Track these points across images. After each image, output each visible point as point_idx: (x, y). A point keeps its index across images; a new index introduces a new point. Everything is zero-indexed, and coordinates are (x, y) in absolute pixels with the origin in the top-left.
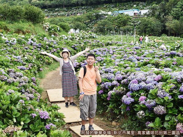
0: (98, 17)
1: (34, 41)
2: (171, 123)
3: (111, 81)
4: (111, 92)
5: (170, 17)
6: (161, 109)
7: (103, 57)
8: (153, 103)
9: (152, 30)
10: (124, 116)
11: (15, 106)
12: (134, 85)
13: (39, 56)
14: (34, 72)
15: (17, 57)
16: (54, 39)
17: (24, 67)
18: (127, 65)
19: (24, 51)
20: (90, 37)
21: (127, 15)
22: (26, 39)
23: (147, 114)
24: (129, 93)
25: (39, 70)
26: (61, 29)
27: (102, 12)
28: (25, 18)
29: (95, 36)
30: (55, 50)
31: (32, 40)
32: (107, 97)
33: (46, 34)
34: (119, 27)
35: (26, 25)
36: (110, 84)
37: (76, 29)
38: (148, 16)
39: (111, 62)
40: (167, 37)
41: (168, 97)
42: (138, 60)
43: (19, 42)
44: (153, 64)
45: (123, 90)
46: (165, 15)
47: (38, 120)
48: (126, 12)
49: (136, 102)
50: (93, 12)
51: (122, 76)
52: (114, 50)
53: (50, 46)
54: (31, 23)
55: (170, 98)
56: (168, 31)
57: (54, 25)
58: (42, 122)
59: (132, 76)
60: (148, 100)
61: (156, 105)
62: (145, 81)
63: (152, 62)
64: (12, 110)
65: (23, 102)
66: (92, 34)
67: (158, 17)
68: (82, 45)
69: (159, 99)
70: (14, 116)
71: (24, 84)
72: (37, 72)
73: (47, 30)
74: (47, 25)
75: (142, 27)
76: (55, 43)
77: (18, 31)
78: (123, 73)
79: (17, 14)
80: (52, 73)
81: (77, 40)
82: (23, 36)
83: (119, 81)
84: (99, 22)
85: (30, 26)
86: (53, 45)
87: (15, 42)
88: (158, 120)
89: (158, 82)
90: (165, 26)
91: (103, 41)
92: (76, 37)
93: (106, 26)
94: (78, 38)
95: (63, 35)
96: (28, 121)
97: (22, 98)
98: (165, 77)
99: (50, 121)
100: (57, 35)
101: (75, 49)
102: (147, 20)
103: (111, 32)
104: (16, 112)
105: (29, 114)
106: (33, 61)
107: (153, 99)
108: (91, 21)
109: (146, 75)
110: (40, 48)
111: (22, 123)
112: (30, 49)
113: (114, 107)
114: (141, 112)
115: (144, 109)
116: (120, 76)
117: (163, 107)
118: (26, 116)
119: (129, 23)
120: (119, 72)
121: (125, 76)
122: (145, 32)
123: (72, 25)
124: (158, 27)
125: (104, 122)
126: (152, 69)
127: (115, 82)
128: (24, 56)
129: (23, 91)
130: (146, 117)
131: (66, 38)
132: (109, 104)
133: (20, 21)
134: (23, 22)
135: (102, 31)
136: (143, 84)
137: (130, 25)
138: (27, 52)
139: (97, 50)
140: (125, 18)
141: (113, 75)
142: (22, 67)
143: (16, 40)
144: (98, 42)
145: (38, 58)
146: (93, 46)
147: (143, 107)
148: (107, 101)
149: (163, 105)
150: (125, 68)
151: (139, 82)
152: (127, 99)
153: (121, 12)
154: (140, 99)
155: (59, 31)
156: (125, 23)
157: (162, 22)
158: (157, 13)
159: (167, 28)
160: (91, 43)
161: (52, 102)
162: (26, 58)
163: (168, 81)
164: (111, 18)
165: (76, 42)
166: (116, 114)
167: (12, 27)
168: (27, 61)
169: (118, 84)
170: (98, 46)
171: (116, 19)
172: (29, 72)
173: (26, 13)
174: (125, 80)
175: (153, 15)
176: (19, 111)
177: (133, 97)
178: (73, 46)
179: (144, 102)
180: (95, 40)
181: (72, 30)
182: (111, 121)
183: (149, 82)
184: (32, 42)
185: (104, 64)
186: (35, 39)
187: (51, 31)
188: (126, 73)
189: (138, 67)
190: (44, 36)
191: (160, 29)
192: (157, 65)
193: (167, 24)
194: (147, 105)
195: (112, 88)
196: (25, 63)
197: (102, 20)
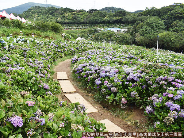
0: (95, 31)
1: (54, 44)
2: (119, 97)
3: (91, 70)
4: (90, 77)
5: (139, 34)
6: (114, 89)
7: (92, 56)
8: (110, 85)
9: (127, 42)
10: (96, 91)
11: (30, 80)
12: (102, 74)
13: (56, 52)
14: (51, 62)
15: (42, 52)
16: (66, 43)
17: (45, 58)
18: (104, 62)
19: (47, 49)
20: (88, 43)
21: (113, 31)
22: (50, 42)
23: (107, 91)
24: (100, 78)
25: (54, 61)
26: (72, 37)
27: (98, 28)
28: (51, 30)
29: (91, 43)
30: (66, 49)
31: (53, 42)
32: (88, 79)
33: (63, 39)
34: (107, 38)
35: (51, 34)
36: (90, 72)
37: (81, 37)
38: (125, 32)
39: (95, 59)
40: (136, 46)
41: (120, 83)
42: (111, 59)
43: (45, 43)
44: (118, 62)
45: (97, 76)
46: (135, 33)
47: (42, 89)
48: (112, 30)
49: (102, 84)
50: (93, 28)
51: (98, 68)
52: (100, 52)
53: (63, 47)
54: (54, 33)
55: (121, 83)
56: (136, 42)
57: (68, 35)
58: (44, 90)
59: (103, 69)
60: (108, 83)
61: (113, 86)
62: (109, 72)
63: (118, 61)
64: (28, 82)
65: (35, 78)
66: (90, 41)
67: (131, 34)
68: (83, 48)
69: (114, 83)
70: (29, 86)
71: (41, 68)
72: (52, 62)
73: (63, 37)
74: (64, 34)
75: (121, 39)
76: (66, 45)
77: (46, 37)
78: (99, 66)
79: (47, 27)
80: (63, 63)
81: (80, 44)
82: (48, 40)
83: (96, 71)
84: (96, 34)
85: (54, 34)
86: (65, 47)
87: (43, 43)
88: (112, 95)
89: (116, 73)
90: (135, 40)
91: (96, 46)
92: (80, 42)
93: (99, 37)
94: (81, 43)
95: (72, 41)
96: (37, 89)
97: (35, 76)
98: (120, 71)
99: (49, 90)
100: (69, 40)
101: (78, 50)
102: (124, 35)
103: (103, 41)
104: (30, 83)
105: (38, 85)
106: (52, 55)
107: (111, 83)
108: (91, 33)
109: (111, 69)
110: (57, 48)
111: (33, 90)
112: (51, 48)
113: (91, 85)
114: (104, 90)
115: (106, 88)
116: (97, 68)
117: (116, 88)
118: (36, 86)
119: (114, 36)
120: (97, 65)
121: (99, 68)
122: (122, 42)
123: (80, 35)
124: (130, 40)
125: (85, 93)
126: (116, 65)
127: (93, 71)
128: (47, 52)
129: (40, 72)
130: (106, 93)
131: (74, 43)
132: (88, 84)
133: (48, 31)
134: (50, 32)
135: (97, 40)
136: (108, 74)
137: (114, 37)
138: (49, 49)
139: (90, 51)
140: (112, 33)
141: (93, 67)
142: (43, 58)
143: (43, 42)
144: (93, 46)
145: (55, 54)
146: (89, 48)
147: (106, 87)
148: (88, 82)
149: (116, 87)
150: (102, 63)
151: (106, 72)
152: (98, 82)
153: (109, 29)
154: (105, 82)
155: (71, 38)
156: (111, 36)
157: (134, 37)
158: (131, 31)
159: (136, 41)
160: (88, 46)
161: (58, 80)
162: (48, 53)
163: (121, 73)
164: (103, 32)
165: (79, 45)
166: (92, 90)
167: (43, 34)
168: (48, 55)
169: (95, 72)
170: (92, 49)
171: (106, 33)
172: (47, 61)
173: (52, 27)
174: (99, 71)
175: (128, 32)
176: (32, 83)
177: (101, 81)
178: (77, 48)
179: (106, 84)
180: (91, 45)
181: (79, 38)
182: (89, 94)
183: (111, 73)
184: (53, 44)
185: (91, 60)
186: (55, 42)
187: (66, 38)
188: (101, 66)
189: (110, 63)
190: (61, 41)
191: (132, 41)
192: (120, 63)
193: (136, 38)
194: (107, 86)
195: (91, 74)
196: (46, 56)
197: (98, 33)
